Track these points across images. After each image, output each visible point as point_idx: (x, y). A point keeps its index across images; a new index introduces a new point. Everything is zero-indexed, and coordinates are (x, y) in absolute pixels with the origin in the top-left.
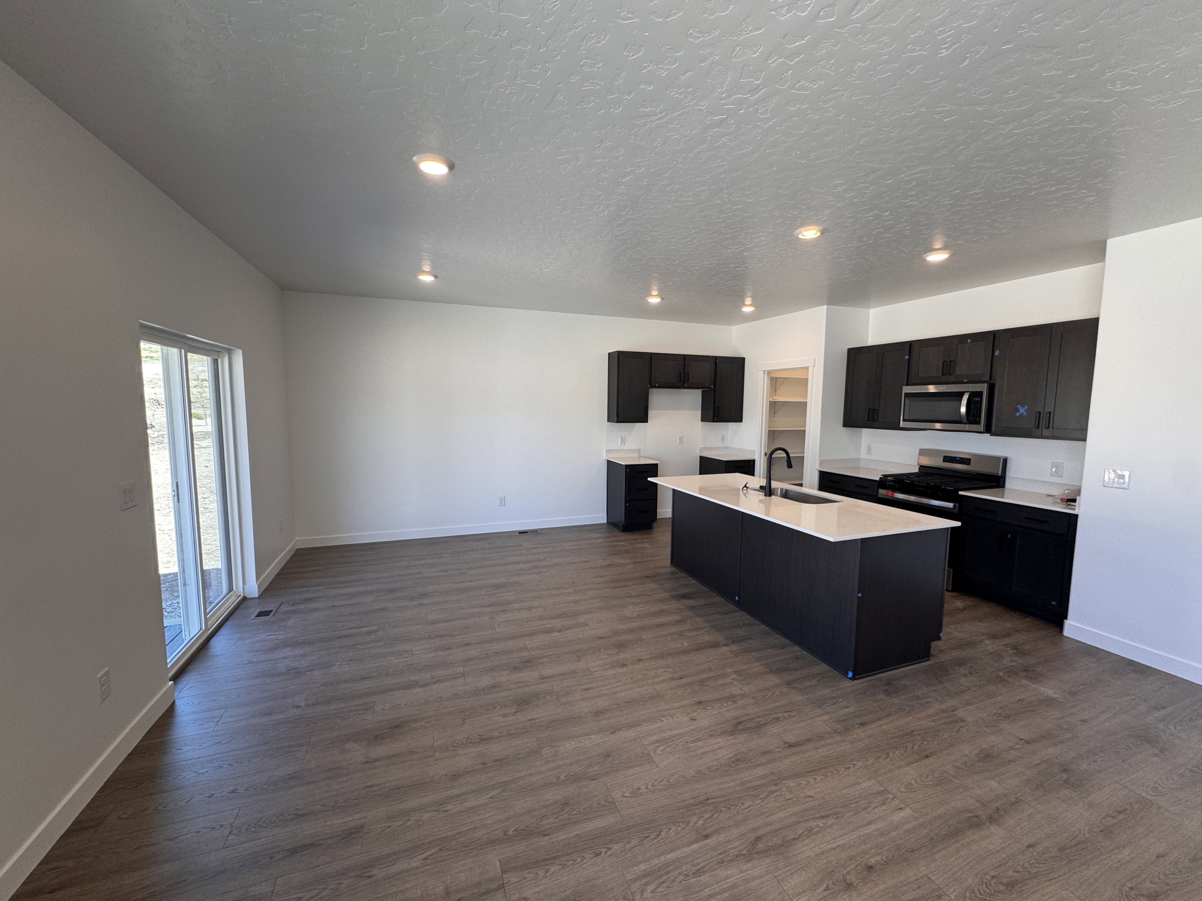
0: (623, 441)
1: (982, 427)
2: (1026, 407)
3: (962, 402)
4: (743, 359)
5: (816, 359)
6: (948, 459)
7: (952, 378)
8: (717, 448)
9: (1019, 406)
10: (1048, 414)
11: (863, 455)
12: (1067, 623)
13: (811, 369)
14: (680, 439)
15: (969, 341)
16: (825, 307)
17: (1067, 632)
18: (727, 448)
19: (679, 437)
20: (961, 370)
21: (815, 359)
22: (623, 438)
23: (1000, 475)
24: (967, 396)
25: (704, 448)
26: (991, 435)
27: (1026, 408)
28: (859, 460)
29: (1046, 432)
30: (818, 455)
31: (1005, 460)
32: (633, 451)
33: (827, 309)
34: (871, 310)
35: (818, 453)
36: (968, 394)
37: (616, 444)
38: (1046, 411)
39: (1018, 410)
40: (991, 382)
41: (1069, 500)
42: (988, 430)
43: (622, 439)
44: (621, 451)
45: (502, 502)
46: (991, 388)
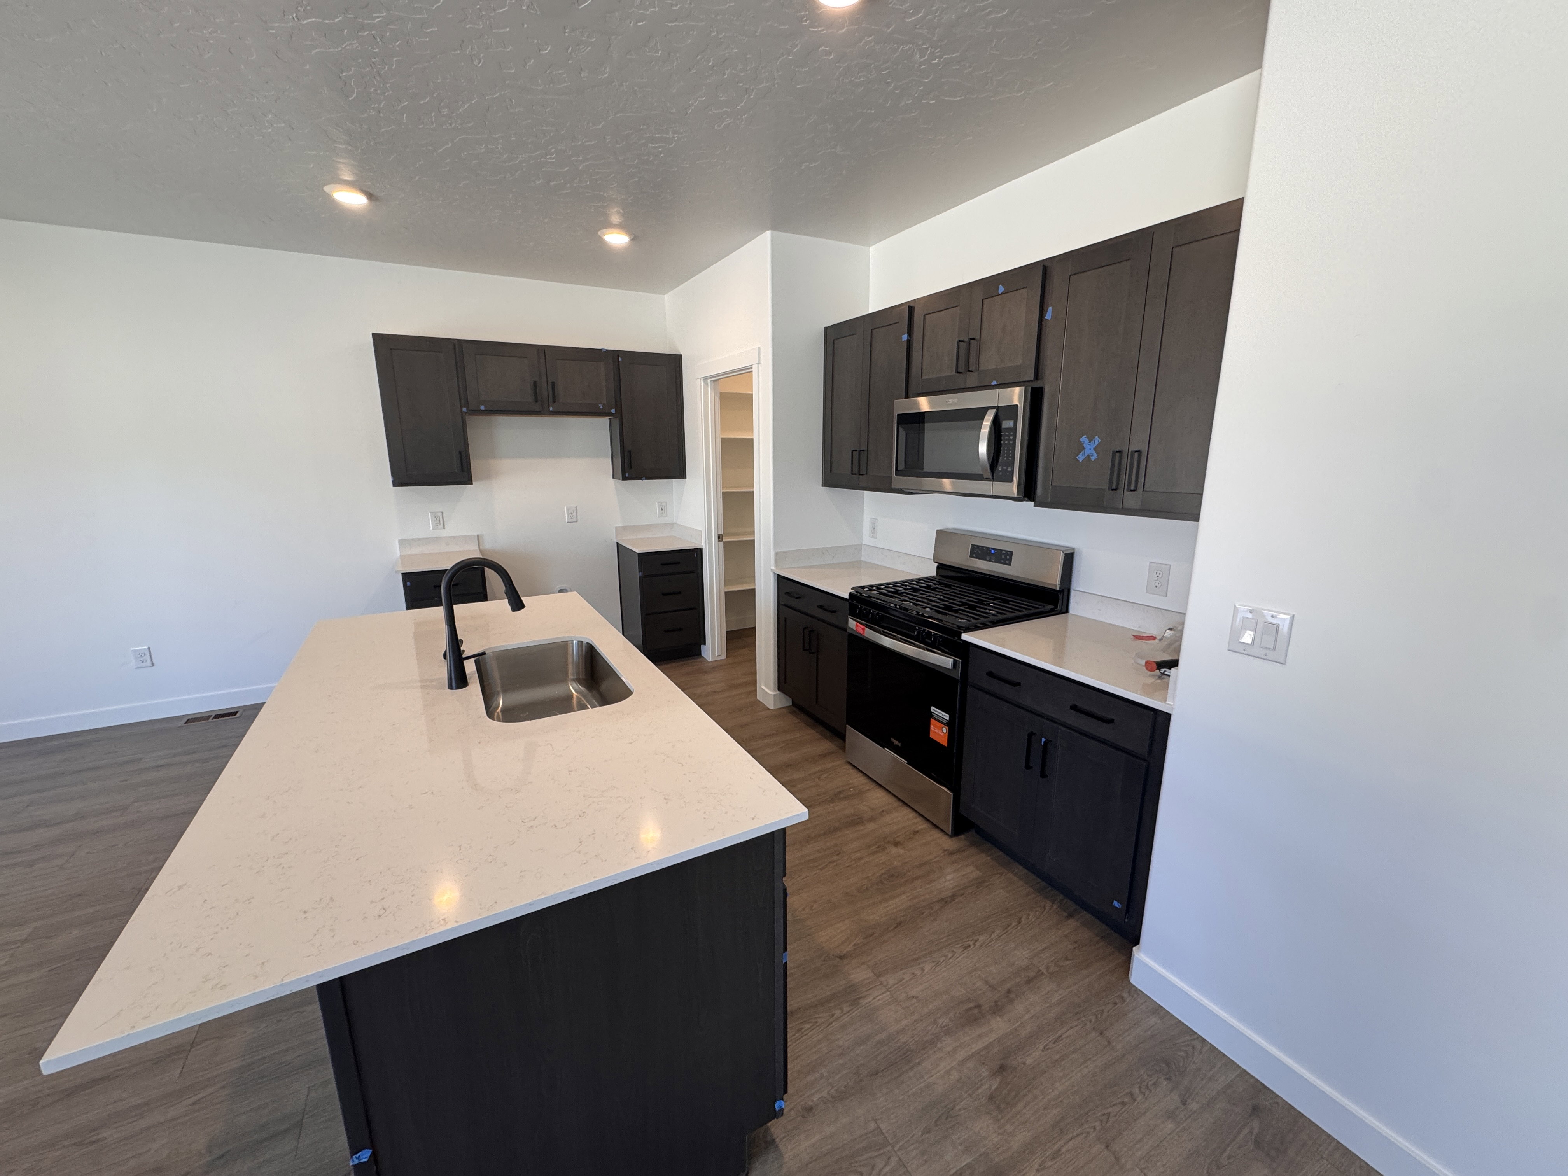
0: (440, 520)
1: (1013, 488)
2: (1097, 440)
3: (982, 431)
4: (679, 357)
5: (761, 348)
6: (979, 552)
7: (972, 379)
8: (649, 527)
9: (1084, 439)
10: (1136, 454)
11: (867, 540)
12: (1140, 955)
13: (755, 370)
14: (570, 513)
15: (1001, 289)
16: (769, 233)
17: (1136, 978)
18: (672, 525)
19: (568, 509)
20: (989, 360)
21: (759, 348)
22: (440, 514)
23: (1058, 589)
24: (991, 418)
25: (625, 528)
26: (1035, 506)
27: (1097, 443)
28: (858, 548)
29: (1131, 499)
30: (772, 547)
31: (1069, 559)
32: (466, 539)
33: (772, 236)
34: (872, 248)
35: (772, 540)
36: (994, 410)
37: (424, 528)
38: (1133, 448)
39: (1081, 448)
40: (1038, 384)
41: (1161, 665)
42: (1028, 492)
43: (435, 516)
44: (436, 540)
45: (147, 658)
46: (1035, 398)
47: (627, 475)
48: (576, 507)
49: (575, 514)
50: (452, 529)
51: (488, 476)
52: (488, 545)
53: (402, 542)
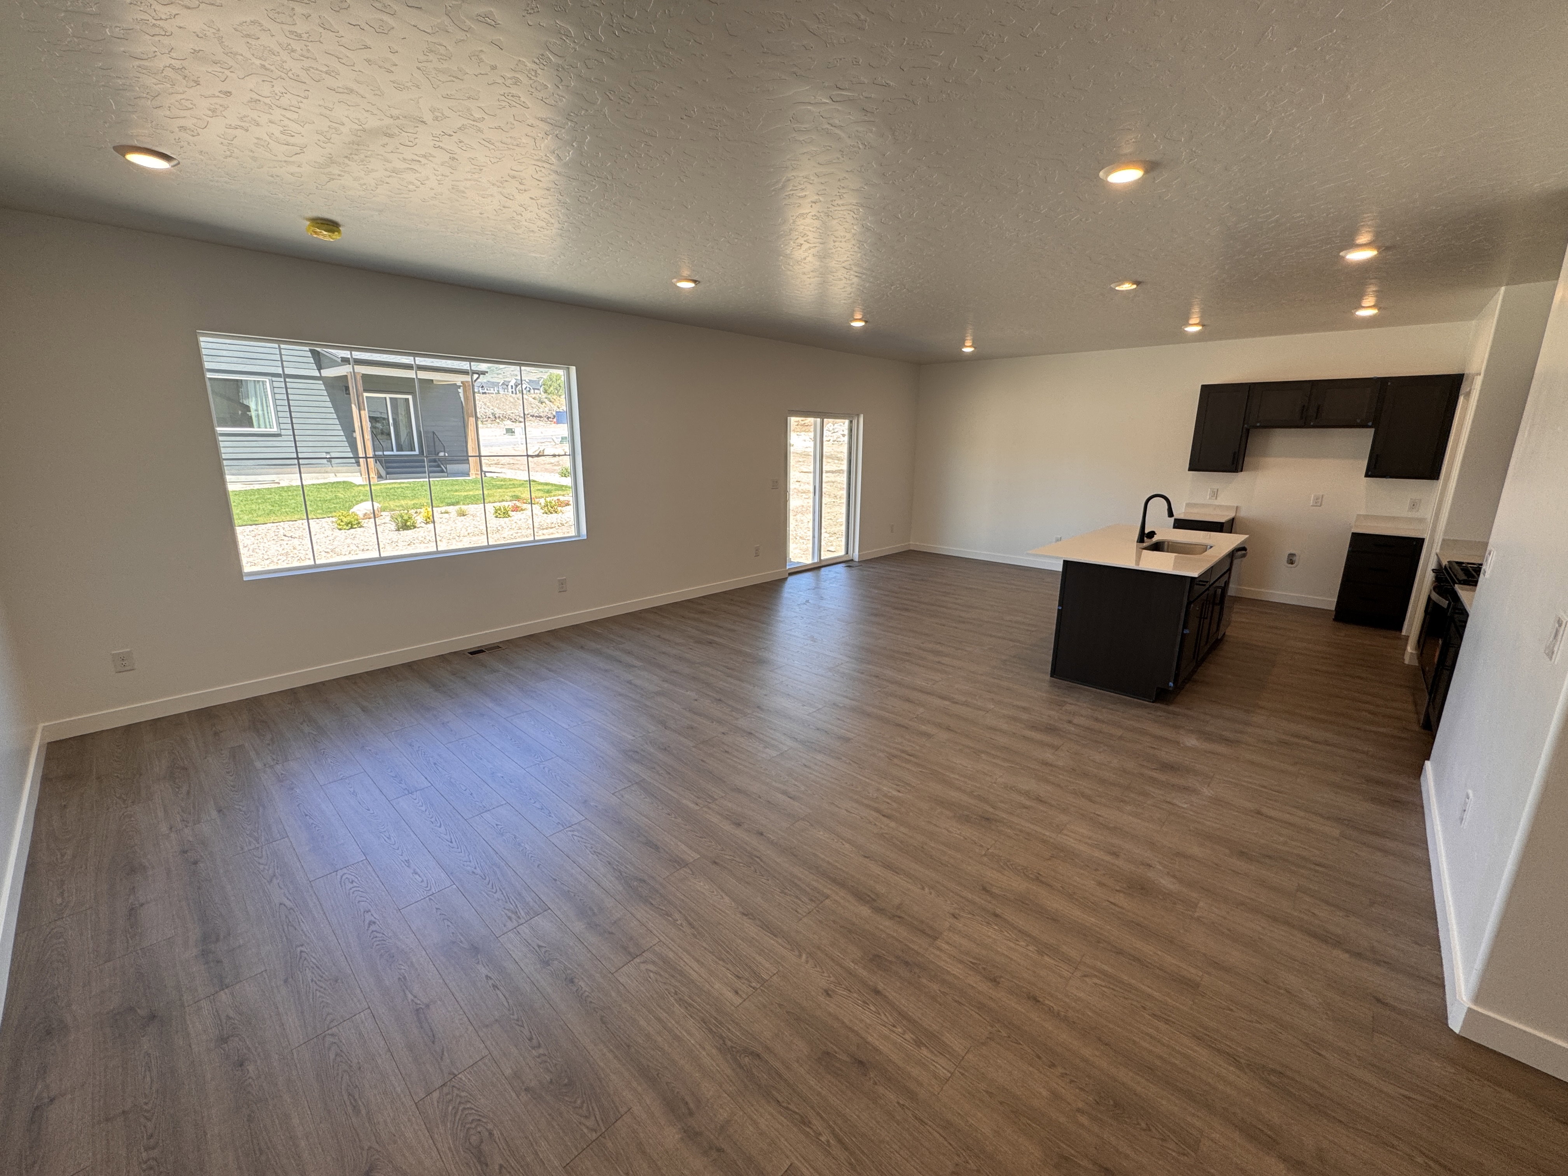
47: (1370, 473)
48: (1323, 496)
49: (1320, 500)
50: (1222, 501)
51: (1256, 468)
52: (1243, 514)
53: (1188, 505)
